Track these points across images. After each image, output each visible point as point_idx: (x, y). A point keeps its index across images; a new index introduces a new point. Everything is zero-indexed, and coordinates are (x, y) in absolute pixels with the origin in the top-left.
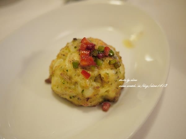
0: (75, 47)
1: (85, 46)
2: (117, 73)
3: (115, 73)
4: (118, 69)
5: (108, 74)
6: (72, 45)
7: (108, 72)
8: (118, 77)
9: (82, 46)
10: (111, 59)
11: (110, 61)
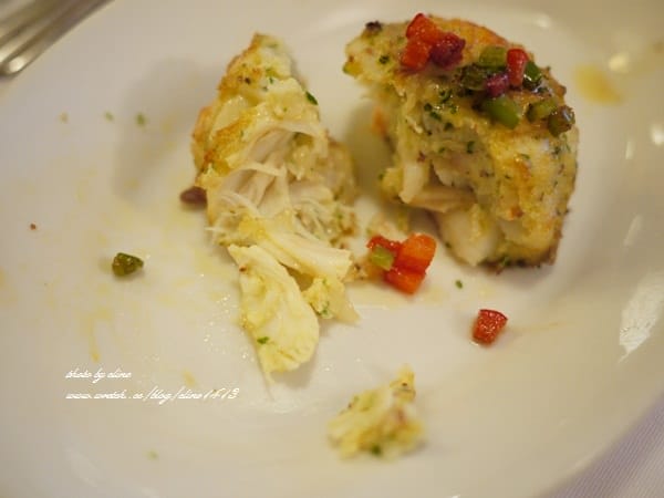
0: (384, 60)
1: (426, 49)
2: (557, 151)
3: (553, 151)
4: (561, 135)
5: (527, 157)
6: (369, 51)
7: (524, 150)
8: (563, 167)
9: (412, 51)
10: (534, 98)
11: (531, 107)
